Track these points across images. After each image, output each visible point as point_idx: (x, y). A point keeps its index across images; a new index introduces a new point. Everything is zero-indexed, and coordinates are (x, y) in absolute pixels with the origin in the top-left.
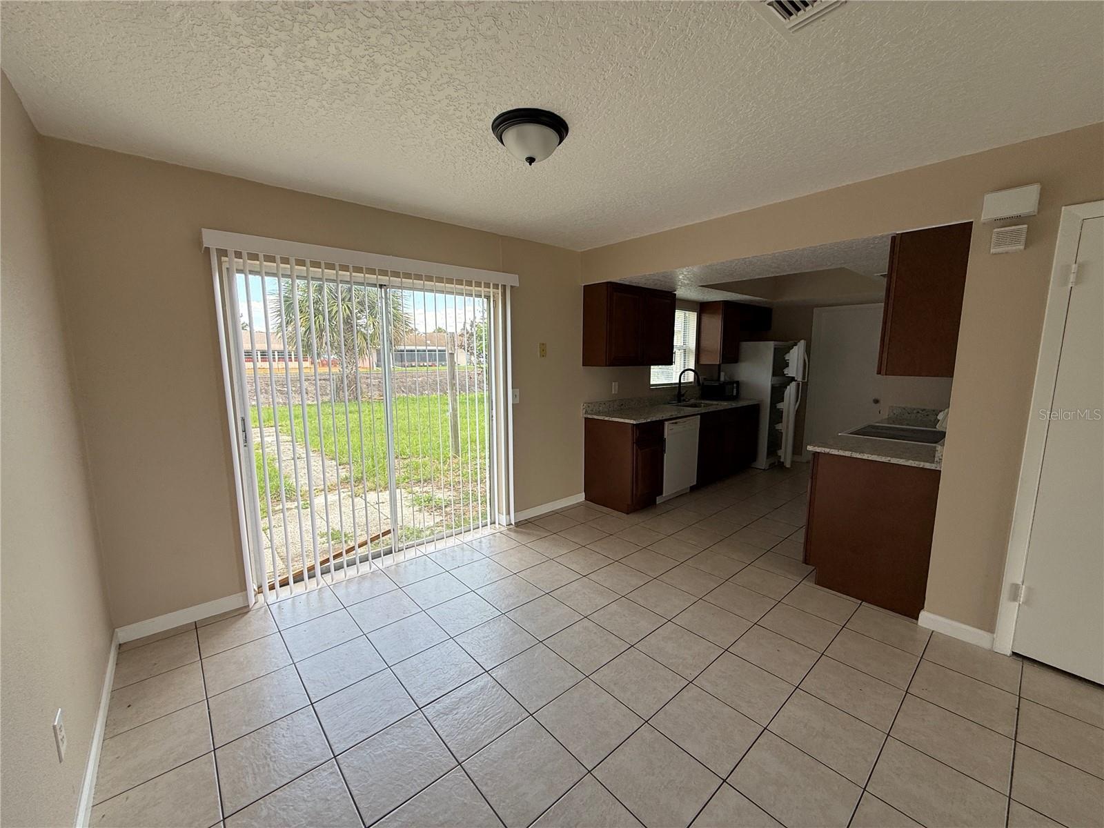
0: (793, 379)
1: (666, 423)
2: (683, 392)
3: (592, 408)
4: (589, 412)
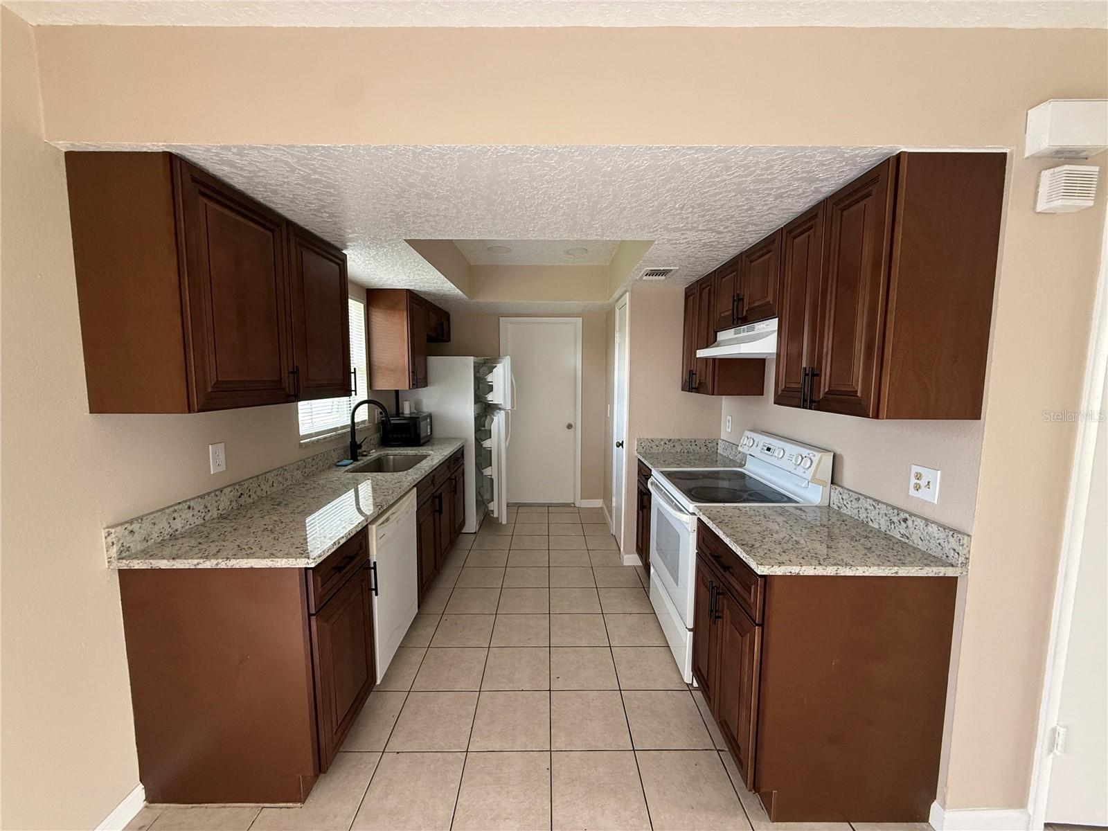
2: (358, 440)
3: (144, 533)
4: (127, 553)
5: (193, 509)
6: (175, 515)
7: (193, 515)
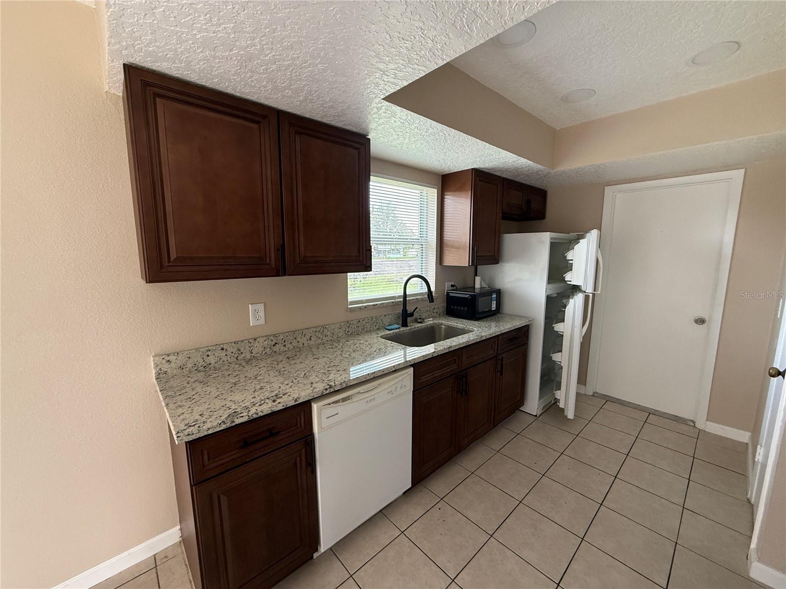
0: (576, 289)
1: (315, 407)
3: (180, 363)
4: (164, 375)
5: (226, 350)
6: (209, 353)
7: (226, 355)
